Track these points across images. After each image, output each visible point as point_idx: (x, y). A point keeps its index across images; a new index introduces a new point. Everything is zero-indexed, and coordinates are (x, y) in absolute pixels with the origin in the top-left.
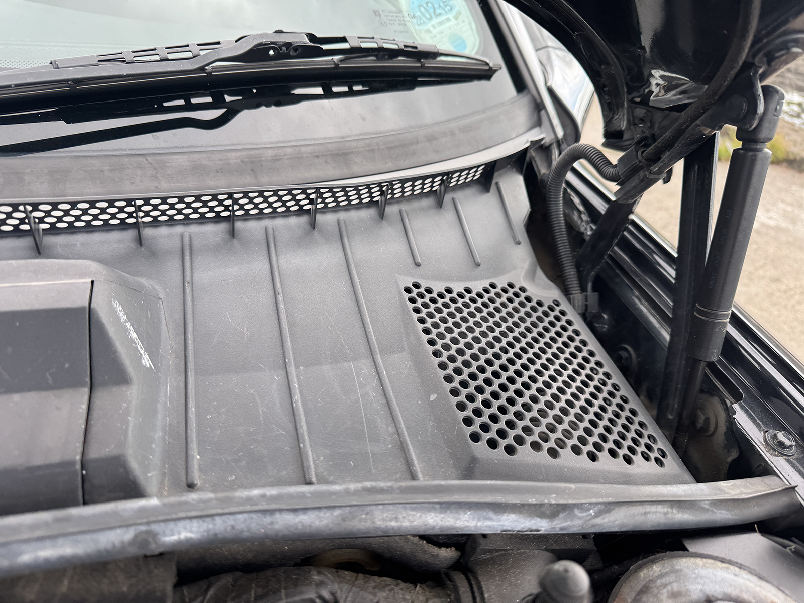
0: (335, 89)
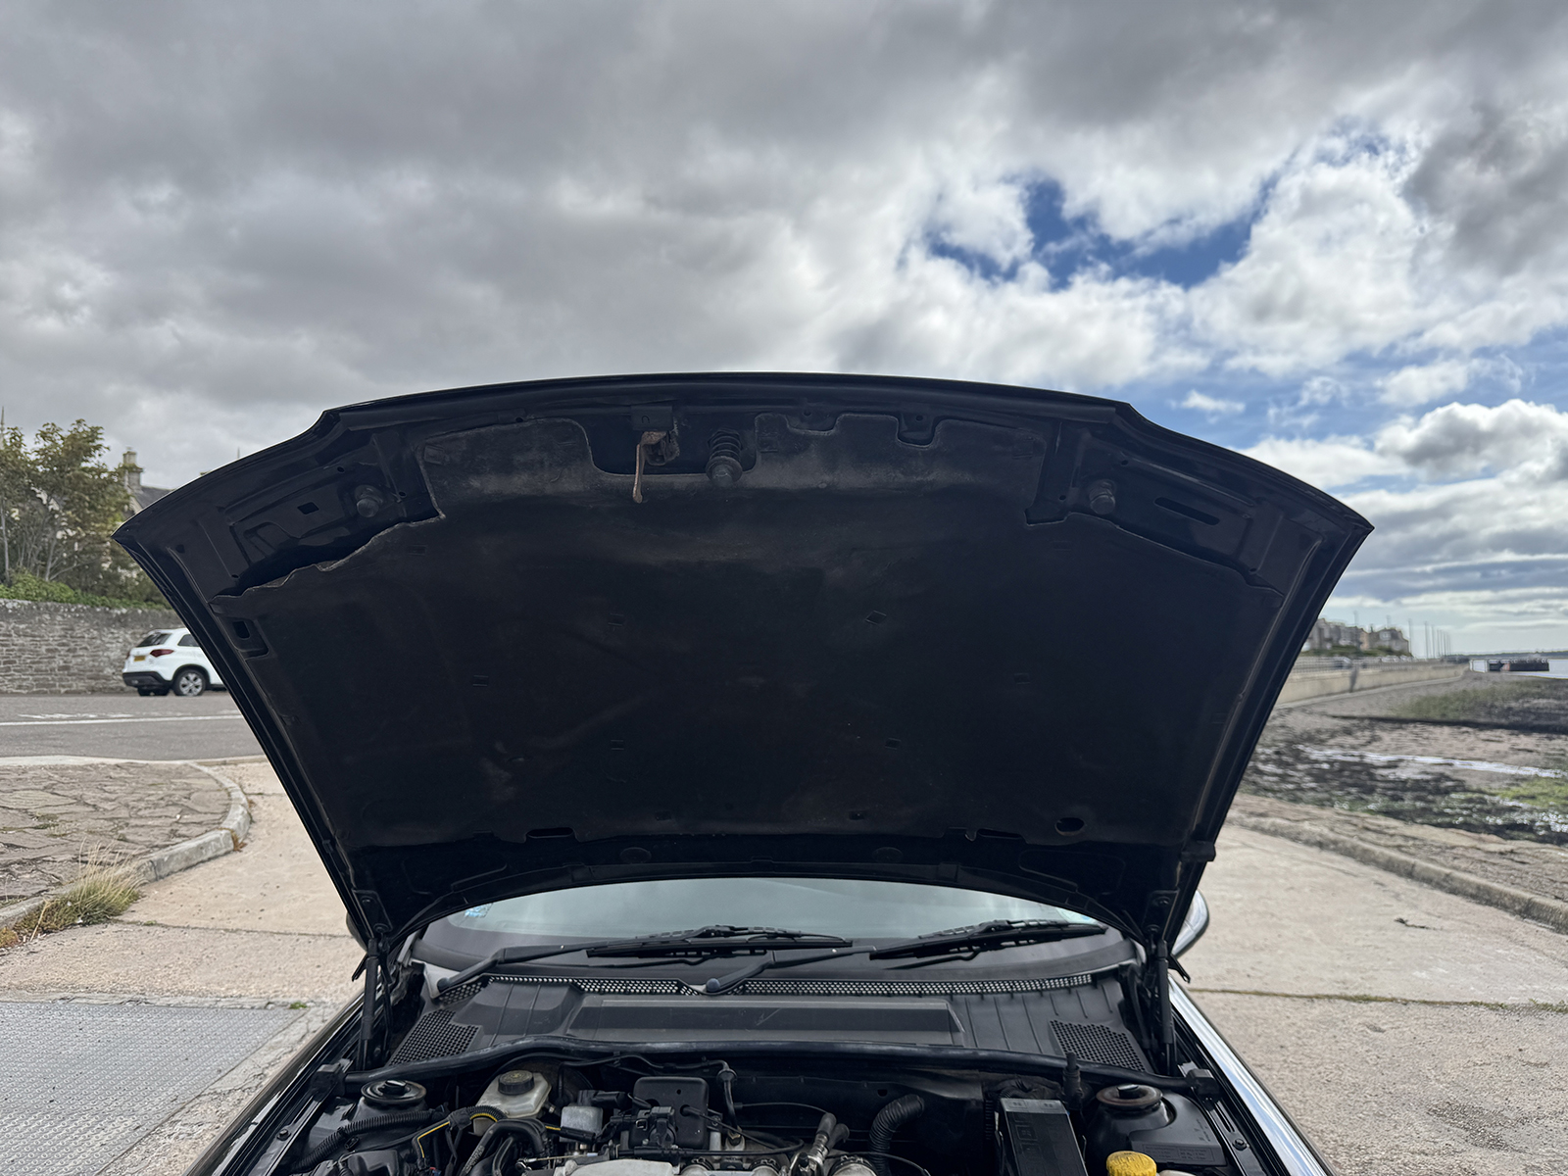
0: (1021, 942)
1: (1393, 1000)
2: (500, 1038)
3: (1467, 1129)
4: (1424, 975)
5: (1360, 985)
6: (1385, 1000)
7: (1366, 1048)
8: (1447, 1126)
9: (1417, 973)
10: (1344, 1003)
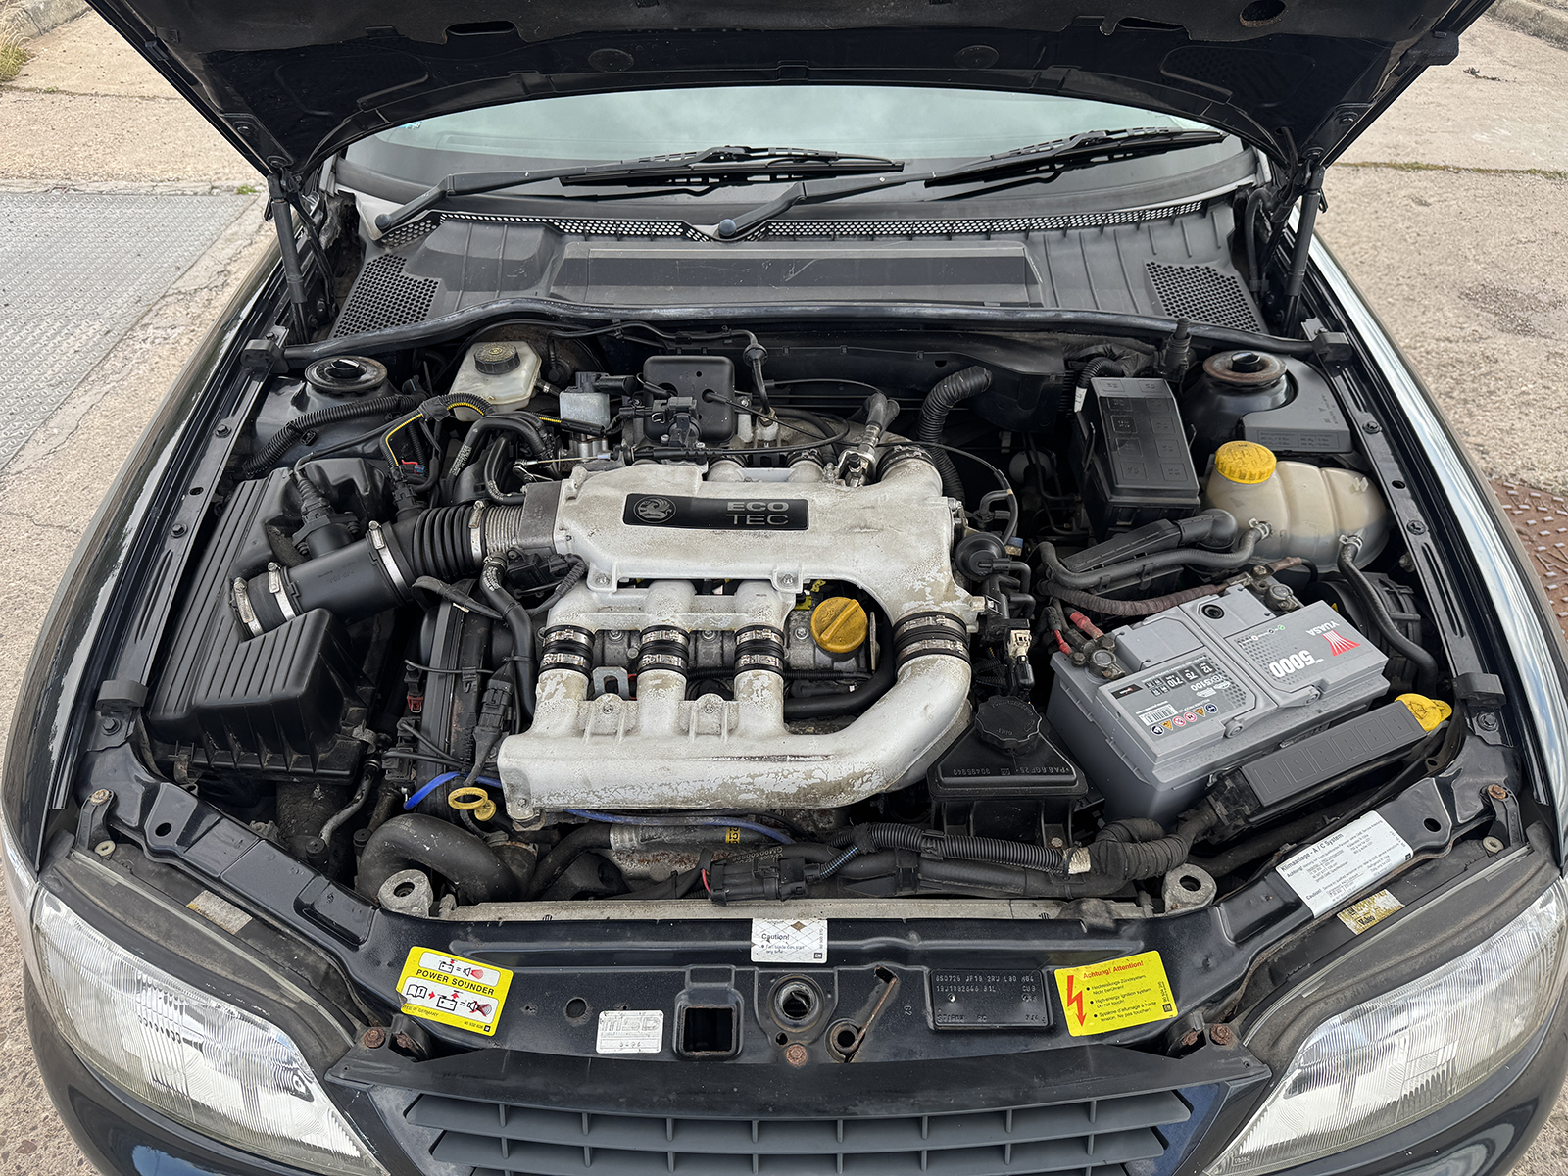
1: (1445, 168)
2: (470, 295)
3: (1496, 314)
4: (1484, 138)
5: (1413, 150)
6: (1436, 167)
7: (1407, 224)
8: (1477, 311)
9: (1477, 136)
10: (1392, 172)
